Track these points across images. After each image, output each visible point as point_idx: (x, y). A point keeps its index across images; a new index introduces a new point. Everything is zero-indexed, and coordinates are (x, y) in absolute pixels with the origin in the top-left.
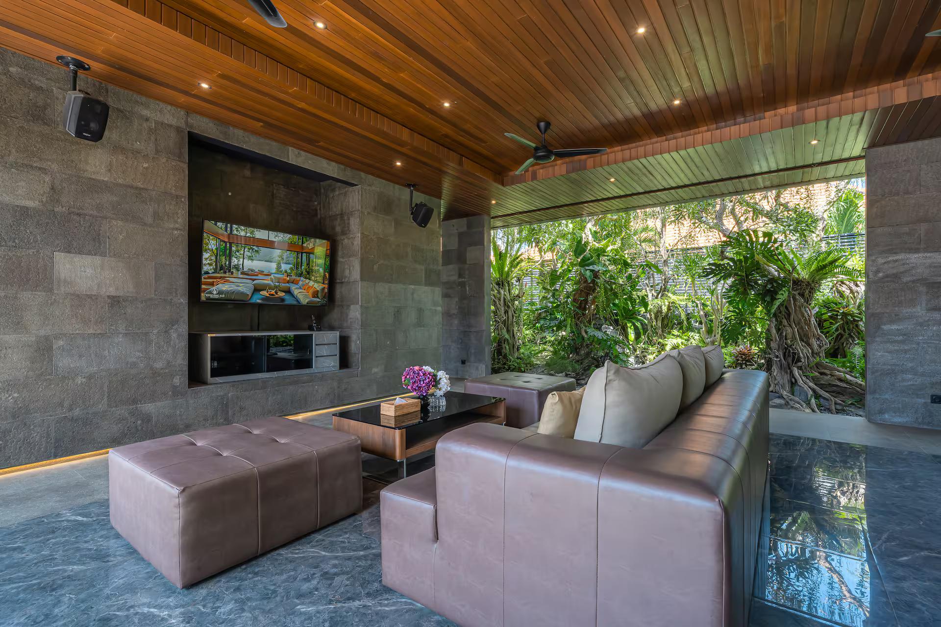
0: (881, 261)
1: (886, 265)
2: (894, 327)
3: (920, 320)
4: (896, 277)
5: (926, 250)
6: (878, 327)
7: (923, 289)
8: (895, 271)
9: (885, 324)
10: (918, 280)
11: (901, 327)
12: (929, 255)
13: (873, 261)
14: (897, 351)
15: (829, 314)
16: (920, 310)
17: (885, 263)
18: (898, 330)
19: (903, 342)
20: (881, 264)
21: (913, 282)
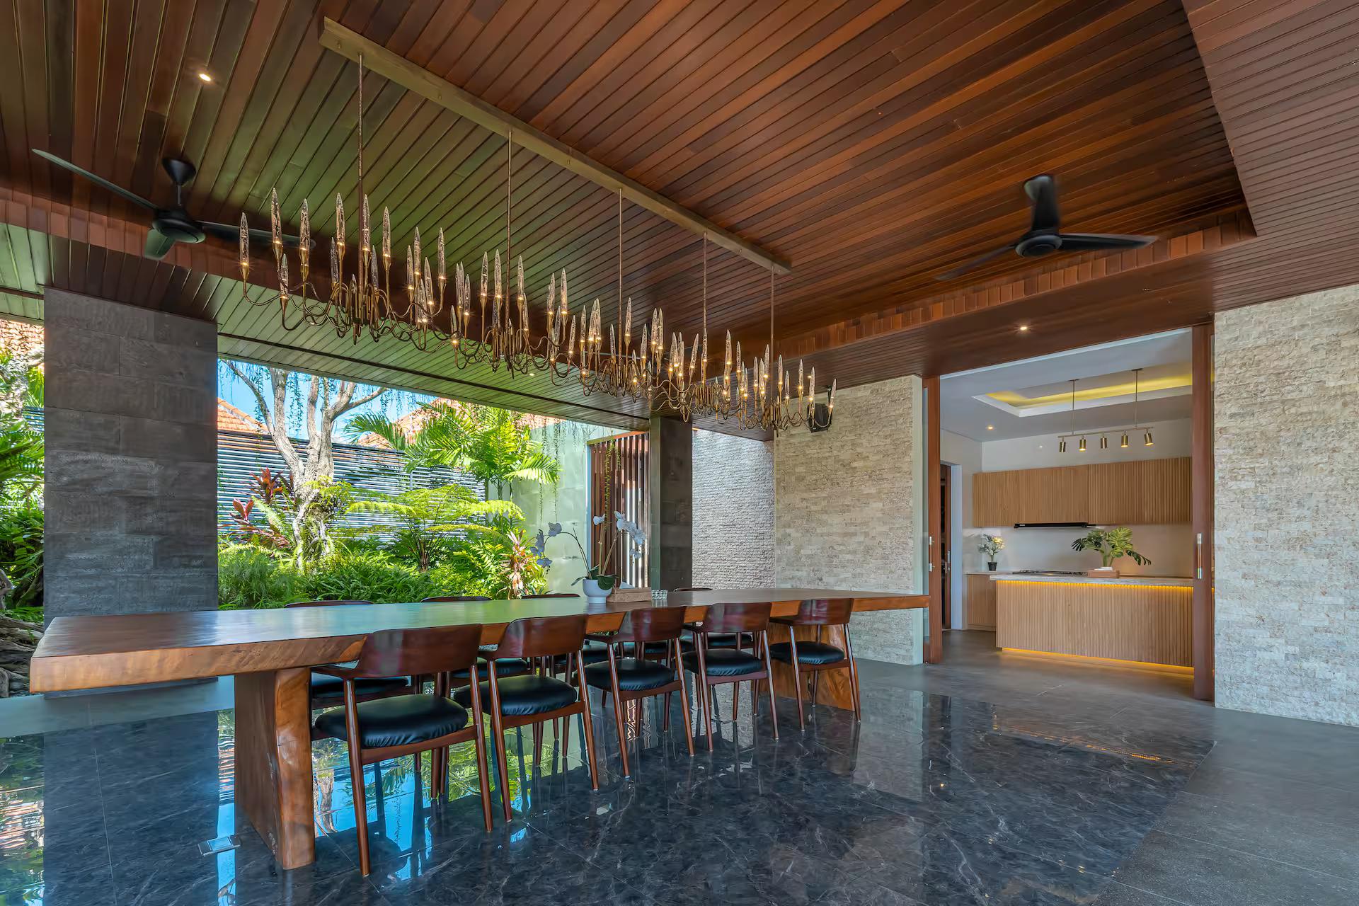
0: (65, 458)
1: (73, 466)
2: (83, 556)
3: (119, 546)
4: (87, 484)
5: (126, 453)
6: (62, 557)
7: (122, 504)
8: (85, 476)
9: (71, 552)
10: (118, 491)
11: (91, 557)
12: (129, 459)
13: (55, 458)
14: (90, 589)
15: (25, 536)
16: (118, 534)
17: (72, 462)
18: (89, 560)
19: (97, 577)
20: (65, 464)
21: (110, 493)
